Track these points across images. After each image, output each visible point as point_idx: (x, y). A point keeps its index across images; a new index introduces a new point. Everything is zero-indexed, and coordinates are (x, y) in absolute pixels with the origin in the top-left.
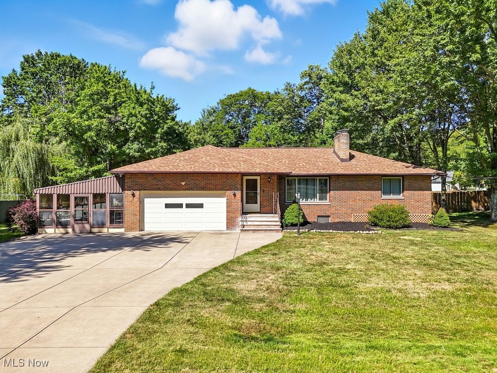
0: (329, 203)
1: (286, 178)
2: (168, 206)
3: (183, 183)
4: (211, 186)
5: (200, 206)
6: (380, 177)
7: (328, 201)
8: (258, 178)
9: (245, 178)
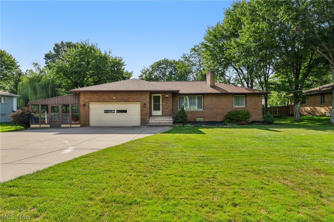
0: (203, 111)
1: (178, 96)
2: (106, 112)
3: (114, 98)
4: (131, 99)
5: (125, 111)
6: (233, 95)
7: (203, 109)
8: (161, 95)
9: (153, 95)
